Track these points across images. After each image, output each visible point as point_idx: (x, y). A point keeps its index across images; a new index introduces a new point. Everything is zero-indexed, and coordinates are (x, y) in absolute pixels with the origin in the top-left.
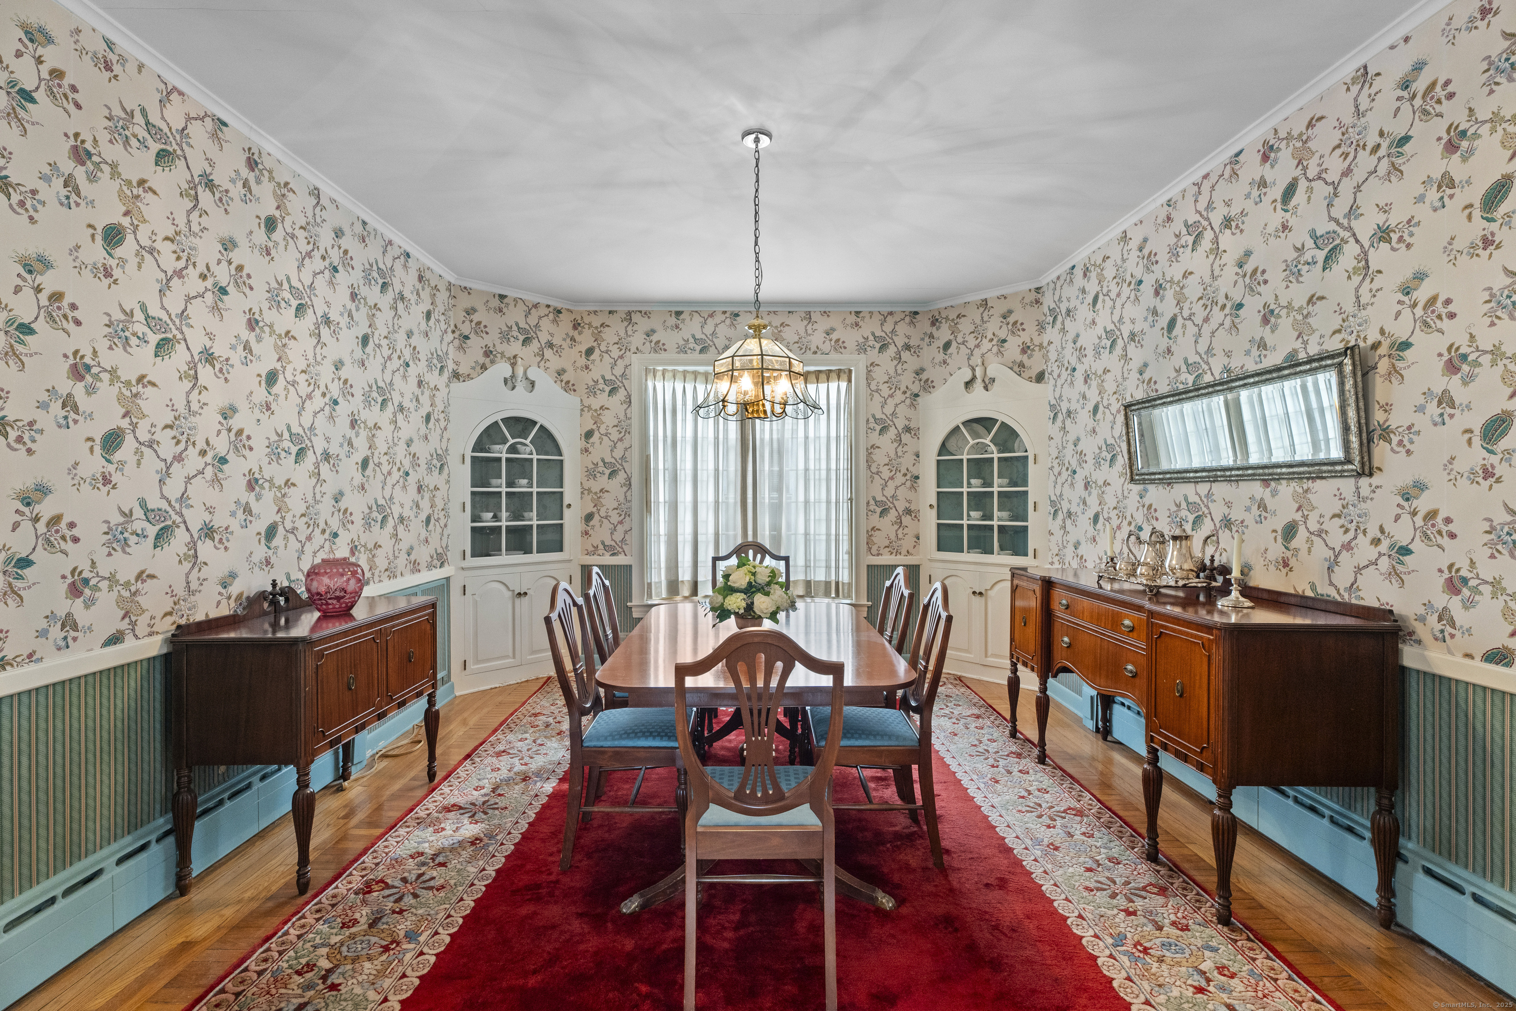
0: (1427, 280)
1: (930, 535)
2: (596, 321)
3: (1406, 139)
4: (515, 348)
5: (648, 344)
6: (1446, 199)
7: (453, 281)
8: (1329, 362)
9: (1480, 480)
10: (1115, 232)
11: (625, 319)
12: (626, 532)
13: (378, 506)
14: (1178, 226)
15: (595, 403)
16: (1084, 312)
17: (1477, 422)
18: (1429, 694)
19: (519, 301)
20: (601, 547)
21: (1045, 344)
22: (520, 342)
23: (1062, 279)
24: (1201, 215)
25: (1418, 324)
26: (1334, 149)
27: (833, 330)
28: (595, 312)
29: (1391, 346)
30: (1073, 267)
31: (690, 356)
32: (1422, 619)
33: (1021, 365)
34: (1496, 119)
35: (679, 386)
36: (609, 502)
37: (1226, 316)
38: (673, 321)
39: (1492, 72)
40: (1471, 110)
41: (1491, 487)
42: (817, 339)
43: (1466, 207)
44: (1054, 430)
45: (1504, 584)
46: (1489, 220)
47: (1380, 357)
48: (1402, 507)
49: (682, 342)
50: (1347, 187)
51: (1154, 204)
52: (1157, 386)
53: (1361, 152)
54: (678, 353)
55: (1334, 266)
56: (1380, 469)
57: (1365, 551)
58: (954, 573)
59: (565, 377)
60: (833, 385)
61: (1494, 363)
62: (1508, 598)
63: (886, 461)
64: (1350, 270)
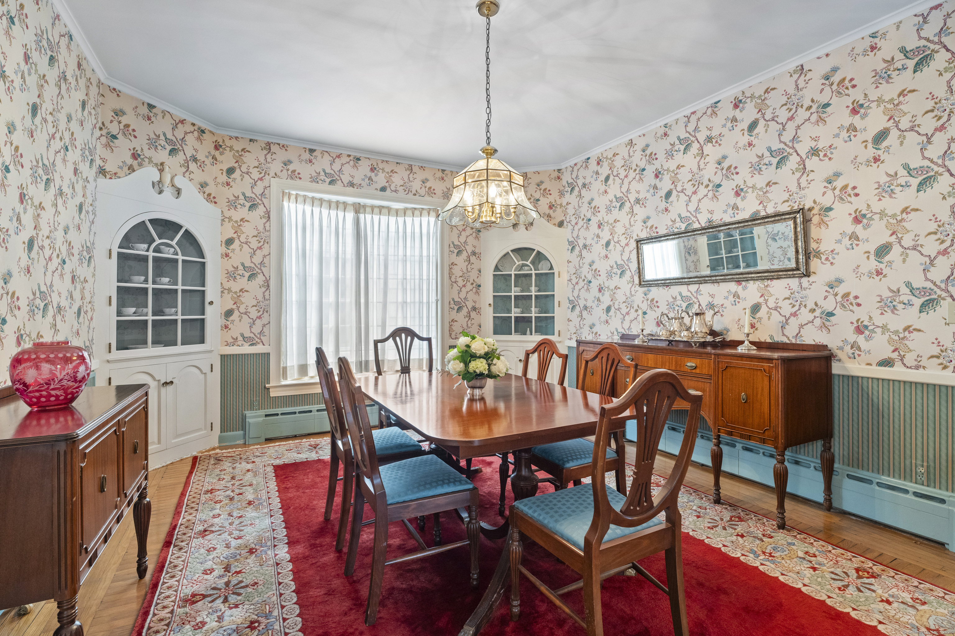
0: (841, 177)
1: (489, 324)
2: (238, 146)
3: (827, 105)
4: (162, 155)
5: (285, 171)
6: (852, 137)
7: (103, 80)
8: (788, 216)
9: (875, 276)
10: (625, 139)
11: (265, 148)
12: (264, 325)
13: (41, 293)
14: (672, 138)
15: (237, 215)
16: (597, 186)
17: (872, 247)
18: (846, 386)
19: (167, 113)
20: (240, 338)
21: (564, 204)
22: (167, 151)
23: (579, 166)
24: (690, 134)
25: (837, 198)
26: (782, 106)
27: (427, 180)
28: (237, 138)
29: (821, 209)
30: (589, 158)
31: (320, 186)
32: (841, 348)
33: (549, 216)
34: (880, 101)
35: (308, 208)
36: (248, 300)
37: (709, 191)
38: (307, 156)
39: (877, 77)
40: (865, 94)
41: (881, 279)
42: (416, 185)
43: (864, 142)
44: (574, 257)
45: (888, 327)
46: (876, 149)
47: (814, 215)
48: (829, 292)
49: (314, 174)
50: (791, 126)
51: (657, 125)
52: (657, 230)
53: (799, 109)
54: (311, 182)
55: (783, 167)
56: (814, 273)
57: (805, 316)
58: (506, 348)
59: (207, 190)
60: (425, 219)
61: (881, 219)
62: (891, 334)
63: (461, 274)
64: (794, 169)
